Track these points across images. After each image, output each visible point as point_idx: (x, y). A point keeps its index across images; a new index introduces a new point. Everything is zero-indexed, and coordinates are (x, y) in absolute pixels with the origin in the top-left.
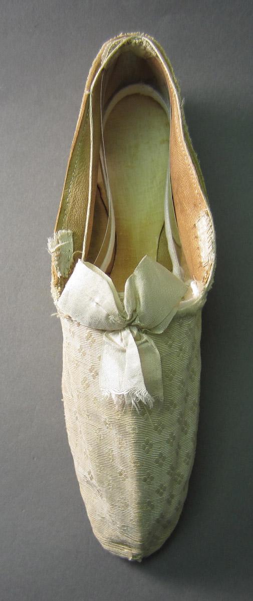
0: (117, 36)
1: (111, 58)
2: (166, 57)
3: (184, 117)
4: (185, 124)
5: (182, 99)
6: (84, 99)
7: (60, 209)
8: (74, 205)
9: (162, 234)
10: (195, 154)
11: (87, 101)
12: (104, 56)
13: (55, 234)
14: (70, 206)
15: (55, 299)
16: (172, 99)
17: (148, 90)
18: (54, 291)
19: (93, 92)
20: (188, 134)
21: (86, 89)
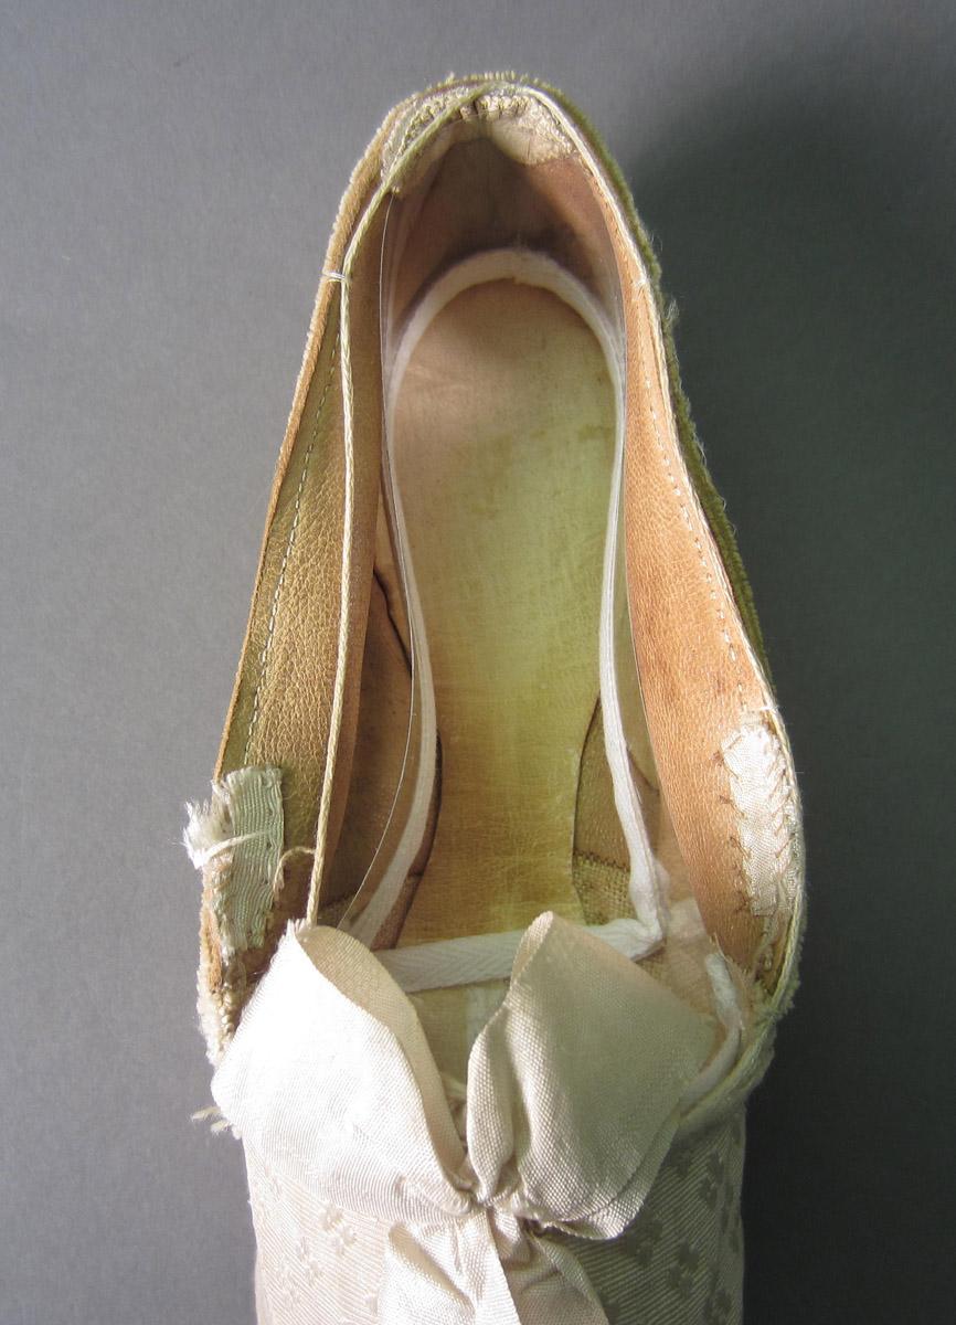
0: (434, 85)
1: (417, 156)
2: (608, 156)
3: (676, 367)
4: (679, 390)
5: (667, 305)
6: (320, 300)
7: (236, 688)
8: (286, 673)
9: (591, 737)
10: (719, 499)
11: (330, 306)
12: (392, 151)
13: (215, 788)
14: (272, 673)
15: (212, 1043)
16: (629, 301)
17: (542, 270)
18: (210, 1010)
19: (352, 275)
20: (692, 427)
21: (328, 263)
